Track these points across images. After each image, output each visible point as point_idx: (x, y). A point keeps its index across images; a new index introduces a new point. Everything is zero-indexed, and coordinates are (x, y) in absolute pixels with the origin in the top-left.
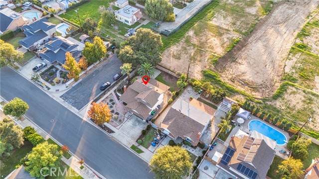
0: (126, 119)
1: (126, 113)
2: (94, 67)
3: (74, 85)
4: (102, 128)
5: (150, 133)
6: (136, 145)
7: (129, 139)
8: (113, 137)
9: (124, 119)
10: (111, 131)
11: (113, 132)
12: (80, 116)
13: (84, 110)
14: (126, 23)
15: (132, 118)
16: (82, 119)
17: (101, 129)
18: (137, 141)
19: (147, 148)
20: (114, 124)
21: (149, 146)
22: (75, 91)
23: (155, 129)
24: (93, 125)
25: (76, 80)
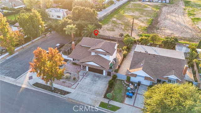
0: (81, 77)
1: (79, 72)
2: (32, 43)
3: (8, 58)
4: (52, 91)
5: (117, 85)
6: (106, 101)
7: (93, 97)
8: (69, 98)
9: (78, 77)
10: (66, 93)
11: (68, 93)
12: (17, 85)
13: (23, 77)
14: (58, 19)
15: (88, 75)
16: (21, 87)
17: (50, 93)
18: (105, 97)
19: (122, 102)
20: (66, 84)
21: (124, 99)
22: (9, 63)
23: (122, 80)
24: (37, 90)
25: (11, 54)
